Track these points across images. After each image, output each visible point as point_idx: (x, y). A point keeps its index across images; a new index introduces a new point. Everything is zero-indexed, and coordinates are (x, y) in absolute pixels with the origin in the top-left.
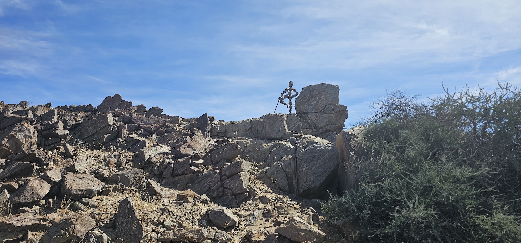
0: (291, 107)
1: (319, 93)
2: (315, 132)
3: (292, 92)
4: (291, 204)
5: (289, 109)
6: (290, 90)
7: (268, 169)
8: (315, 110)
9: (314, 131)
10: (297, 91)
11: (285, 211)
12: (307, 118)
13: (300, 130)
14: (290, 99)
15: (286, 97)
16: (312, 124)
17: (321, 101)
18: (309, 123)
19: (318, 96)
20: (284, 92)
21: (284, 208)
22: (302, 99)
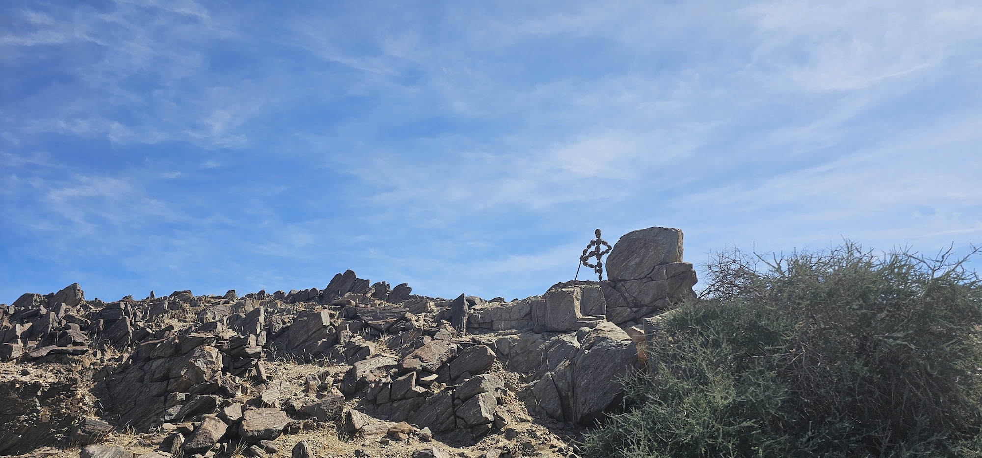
0: (600, 272)
1: (644, 245)
2: (635, 313)
3: (601, 246)
4: (546, 439)
5: (598, 274)
6: (599, 242)
7: (537, 382)
8: (636, 275)
9: (633, 311)
10: (609, 244)
11: (534, 450)
12: (623, 289)
13: (604, 312)
14: (599, 257)
15: (591, 254)
16: (629, 300)
17: (647, 258)
18: (625, 298)
19: (643, 250)
20: (589, 247)
21: (533, 446)
22: (616, 256)
